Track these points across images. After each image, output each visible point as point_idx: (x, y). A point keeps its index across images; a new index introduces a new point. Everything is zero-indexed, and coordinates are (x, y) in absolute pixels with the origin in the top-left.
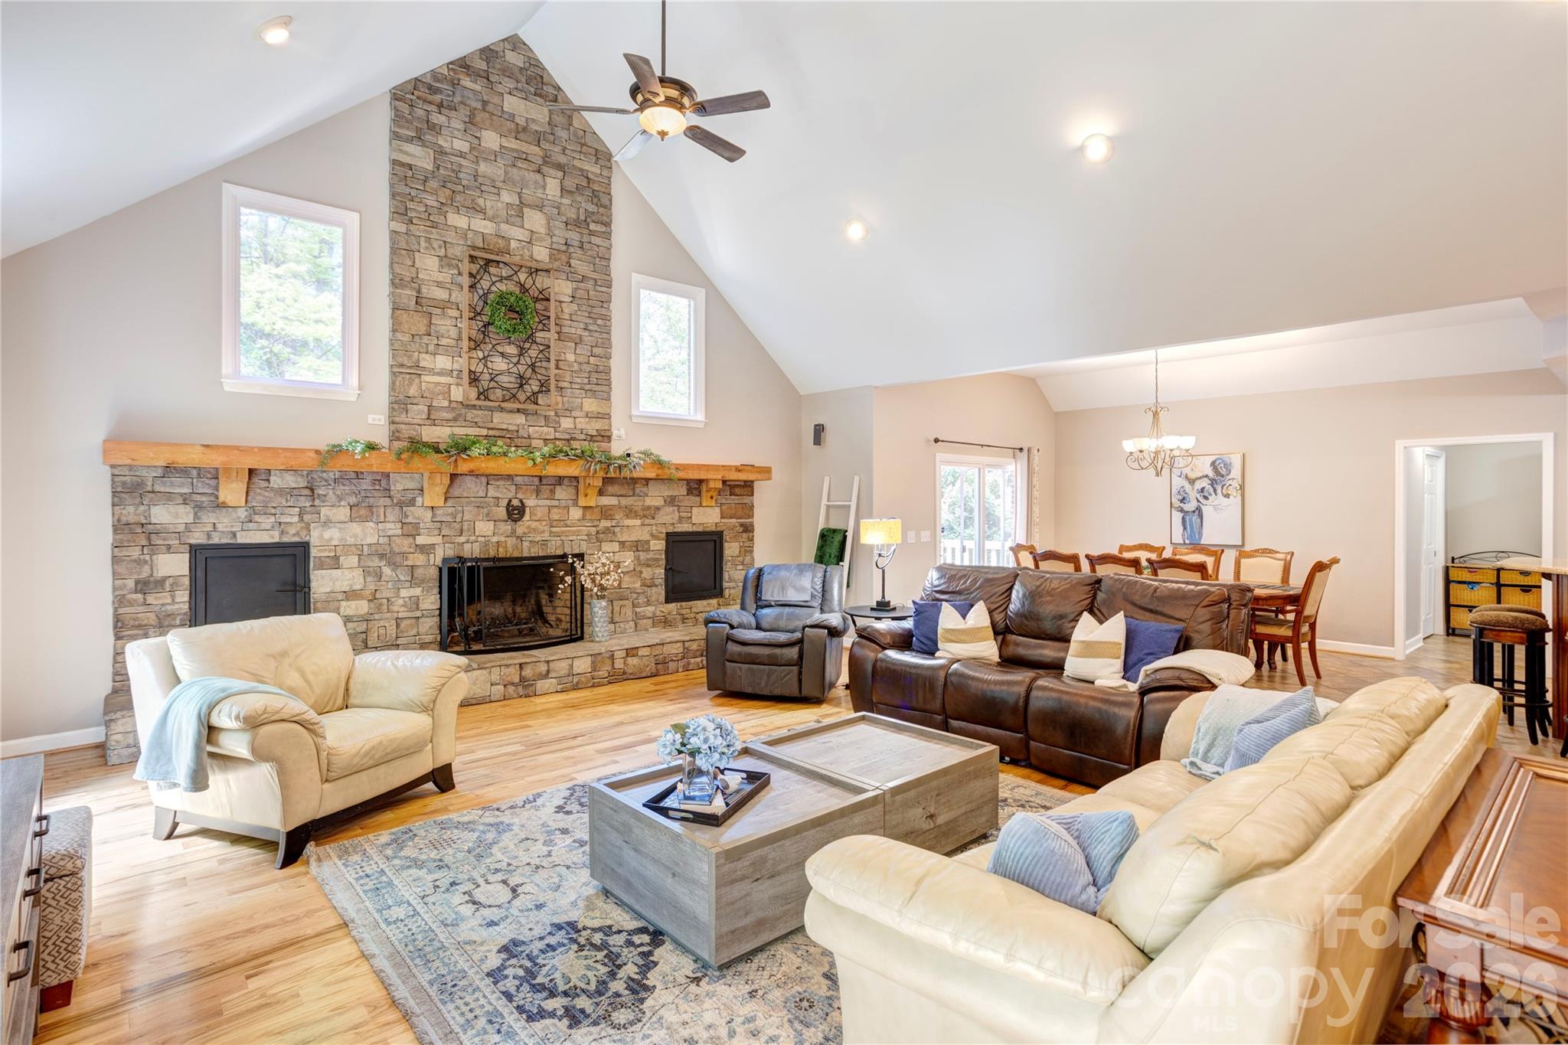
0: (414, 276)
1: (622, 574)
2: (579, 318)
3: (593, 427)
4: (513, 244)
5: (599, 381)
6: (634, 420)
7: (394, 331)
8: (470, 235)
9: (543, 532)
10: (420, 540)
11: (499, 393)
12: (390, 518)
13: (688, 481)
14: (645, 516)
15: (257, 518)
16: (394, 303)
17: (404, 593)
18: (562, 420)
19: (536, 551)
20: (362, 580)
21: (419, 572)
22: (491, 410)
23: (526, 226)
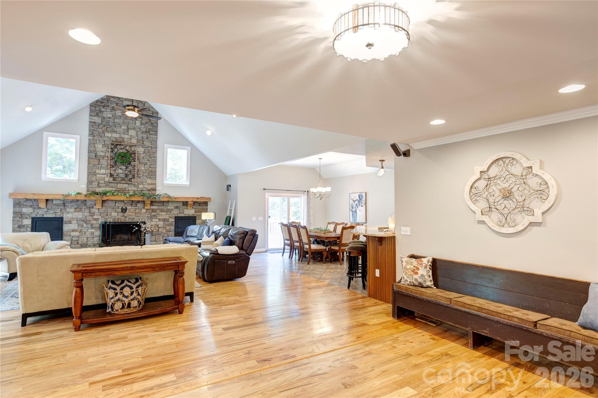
0: (95, 150)
1: (159, 228)
2: (146, 158)
3: (150, 187)
4: (125, 139)
5: (152, 174)
6: (164, 185)
7: (88, 164)
8: (112, 138)
9: (133, 216)
10: (94, 217)
11: (120, 179)
12: (86, 211)
13: (183, 202)
14: (167, 212)
15: (49, 211)
16: (89, 157)
17: (89, 231)
18: (140, 185)
19: (130, 221)
20: (77, 227)
21: (94, 226)
22: (117, 183)
23: (129, 134)
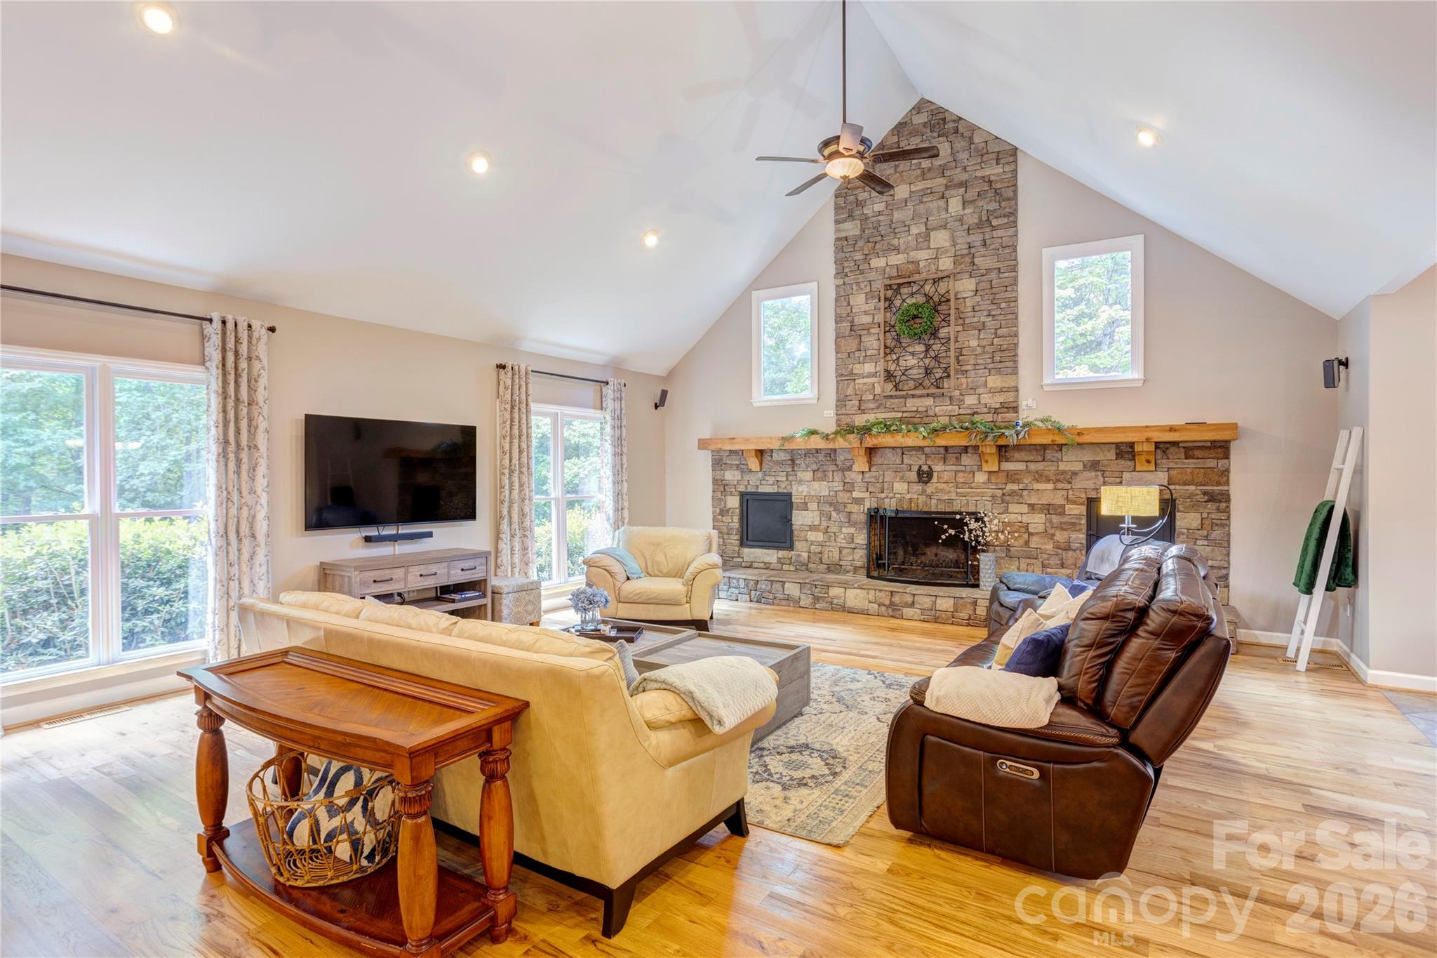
0: (849, 311)
1: (1030, 534)
2: (982, 308)
3: (995, 401)
4: (922, 264)
5: (1005, 357)
6: (1046, 389)
7: (837, 353)
8: (888, 269)
9: (950, 492)
10: (855, 494)
11: (911, 384)
12: (837, 479)
13: (1118, 445)
14: (1058, 481)
16: (837, 334)
17: (844, 530)
18: (967, 398)
19: (941, 508)
20: (819, 519)
21: (854, 517)
22: (905, 397)
23: (932, 246)
